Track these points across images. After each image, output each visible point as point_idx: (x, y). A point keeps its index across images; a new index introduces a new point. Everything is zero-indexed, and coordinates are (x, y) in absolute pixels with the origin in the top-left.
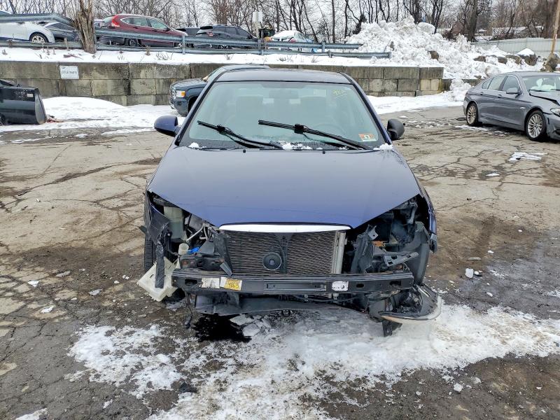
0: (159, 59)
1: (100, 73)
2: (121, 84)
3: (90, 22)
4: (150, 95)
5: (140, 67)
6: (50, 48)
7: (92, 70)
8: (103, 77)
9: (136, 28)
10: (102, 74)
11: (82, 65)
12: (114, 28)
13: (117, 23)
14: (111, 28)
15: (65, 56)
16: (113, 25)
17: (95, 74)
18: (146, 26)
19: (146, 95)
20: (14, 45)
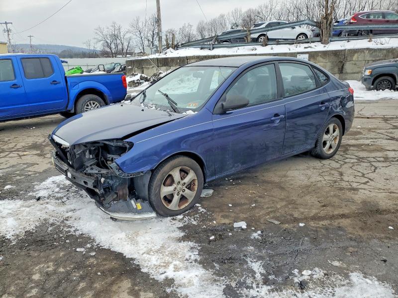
0: (377, 44)
1: (322, 58)
2: (337, 65)
3: (329, 22)
4: (358, 73)
5: (354, 51)
6: (299, 43)
7: (317, 56)
8: (324, 61)
9: (371, 21)
10: (324, 59)
11: (312, 53)
12: (352, 23)
13: (355, 20)
14: (351, 23)
15: (305, 48)
16: (352, 21)
17: (320, 58)
18: (381, 18)
19: (355, 73)
20: (279, 43)
